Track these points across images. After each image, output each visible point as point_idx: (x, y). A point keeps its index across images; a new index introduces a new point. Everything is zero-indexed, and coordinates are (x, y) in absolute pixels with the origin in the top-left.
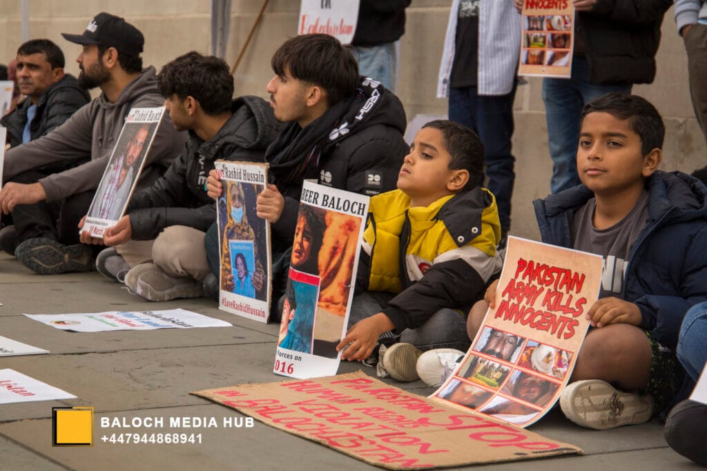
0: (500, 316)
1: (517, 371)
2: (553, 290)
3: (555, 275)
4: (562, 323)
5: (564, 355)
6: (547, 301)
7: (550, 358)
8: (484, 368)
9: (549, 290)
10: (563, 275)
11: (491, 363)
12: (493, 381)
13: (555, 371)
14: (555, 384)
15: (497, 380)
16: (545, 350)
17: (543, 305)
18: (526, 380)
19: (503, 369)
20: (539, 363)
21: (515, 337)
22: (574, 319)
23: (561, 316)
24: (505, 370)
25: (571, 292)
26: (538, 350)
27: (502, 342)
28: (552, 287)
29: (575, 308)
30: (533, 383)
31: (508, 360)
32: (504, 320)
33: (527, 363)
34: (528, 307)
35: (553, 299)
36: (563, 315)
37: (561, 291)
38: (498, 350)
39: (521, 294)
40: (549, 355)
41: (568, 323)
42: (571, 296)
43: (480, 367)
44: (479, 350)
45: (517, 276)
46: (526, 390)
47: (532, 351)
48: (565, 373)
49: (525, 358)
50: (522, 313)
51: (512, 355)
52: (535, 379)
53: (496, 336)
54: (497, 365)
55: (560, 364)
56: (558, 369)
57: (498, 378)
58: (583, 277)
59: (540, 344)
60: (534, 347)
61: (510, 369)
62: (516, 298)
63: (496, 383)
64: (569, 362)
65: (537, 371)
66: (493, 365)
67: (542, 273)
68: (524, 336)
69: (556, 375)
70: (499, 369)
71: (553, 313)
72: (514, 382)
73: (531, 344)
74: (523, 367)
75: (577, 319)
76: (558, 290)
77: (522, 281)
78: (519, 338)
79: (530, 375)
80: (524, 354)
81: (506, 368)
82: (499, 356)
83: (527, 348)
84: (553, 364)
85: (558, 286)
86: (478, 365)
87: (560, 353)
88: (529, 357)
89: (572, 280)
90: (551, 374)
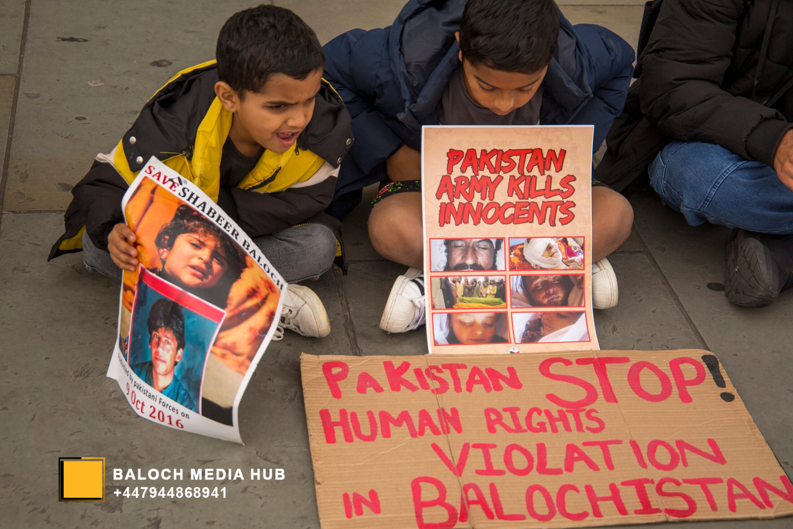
0: (449, 222)
1: (515, 277)
2: (517, 176)
3: (516, 159)
4: (549, 210)
5: (571, 243)
6: (514, 189)
7: (553, 251)
8: (465, 287)
9: (512, 177)
10: (529, 156)
11: (470, 279)
12: (490, 299)
13: (567, 263)
14: (576, 276)
15: (496, 296)
16: (540, 245)
17: (510, 195)
18: (535, 283)
19: (494, 281)
20: (539, 260)
21: (488, 240)
22: (565, 200)
23: (543, 202)
24: (497, 281)
25: (547, 173)
26: (529, 246)
27: (470, 251)
28: (515, 172)
29: (561, 188)
30: (546, 284)
31: (494, 268)
32: (457, 224)
33: (525, 264)
34: (486, 202)
35: (522, 186)
36: (546, 200)
37: (531, 174)
38: (470, 262)
39: (467, 190)
40: (549, 248)
41: (559, 207)
42: (550, 178)
43: (459, 289)
44: (442, 270)
45: (450, 170)
46: (544, 294)
47: (522, 250)
48: (583, 261)
49: (516, 260)
50: (482, 212)
51: (494, 261)
52: (546, 279)
53: (456, 247)
54: (481, 279)
55: (570, 253)
56: (570, 259)
57: (495, 292)
58: (563, 152)
59: (529, 240)
60: (523, 244)
61: (503, 278)
62: (461, 196)
63: (497, 300)
64: (583, 247)
65: (542, 269)
66: (475, 281)
67: (493, 160)
68: (500, 236)
69: (571, 267)
70: (487, 283)
71: (530, 200)
72: (520, 290)
73: (513, 242)
74: (519, 270)
75: (570, 199)
76: (526, 173)
77: (461, 174)
78: (494, 241)
79: (537, 277)
80: (512, 256)
81: (497, 279)
82: (476, 267)
83: (512, 249)
84: (560, 255)
85: (525, 170)
86: (454, 288)
87: (565, 241)
88: (522, 257)
89: (545, 159)
90: (564, 267)
